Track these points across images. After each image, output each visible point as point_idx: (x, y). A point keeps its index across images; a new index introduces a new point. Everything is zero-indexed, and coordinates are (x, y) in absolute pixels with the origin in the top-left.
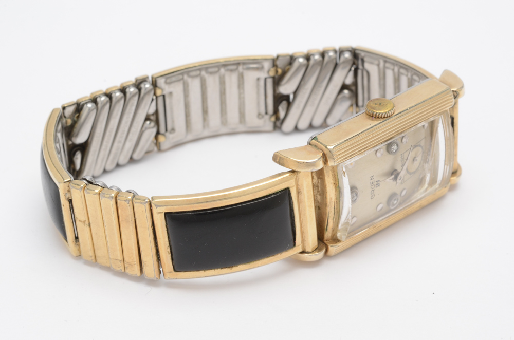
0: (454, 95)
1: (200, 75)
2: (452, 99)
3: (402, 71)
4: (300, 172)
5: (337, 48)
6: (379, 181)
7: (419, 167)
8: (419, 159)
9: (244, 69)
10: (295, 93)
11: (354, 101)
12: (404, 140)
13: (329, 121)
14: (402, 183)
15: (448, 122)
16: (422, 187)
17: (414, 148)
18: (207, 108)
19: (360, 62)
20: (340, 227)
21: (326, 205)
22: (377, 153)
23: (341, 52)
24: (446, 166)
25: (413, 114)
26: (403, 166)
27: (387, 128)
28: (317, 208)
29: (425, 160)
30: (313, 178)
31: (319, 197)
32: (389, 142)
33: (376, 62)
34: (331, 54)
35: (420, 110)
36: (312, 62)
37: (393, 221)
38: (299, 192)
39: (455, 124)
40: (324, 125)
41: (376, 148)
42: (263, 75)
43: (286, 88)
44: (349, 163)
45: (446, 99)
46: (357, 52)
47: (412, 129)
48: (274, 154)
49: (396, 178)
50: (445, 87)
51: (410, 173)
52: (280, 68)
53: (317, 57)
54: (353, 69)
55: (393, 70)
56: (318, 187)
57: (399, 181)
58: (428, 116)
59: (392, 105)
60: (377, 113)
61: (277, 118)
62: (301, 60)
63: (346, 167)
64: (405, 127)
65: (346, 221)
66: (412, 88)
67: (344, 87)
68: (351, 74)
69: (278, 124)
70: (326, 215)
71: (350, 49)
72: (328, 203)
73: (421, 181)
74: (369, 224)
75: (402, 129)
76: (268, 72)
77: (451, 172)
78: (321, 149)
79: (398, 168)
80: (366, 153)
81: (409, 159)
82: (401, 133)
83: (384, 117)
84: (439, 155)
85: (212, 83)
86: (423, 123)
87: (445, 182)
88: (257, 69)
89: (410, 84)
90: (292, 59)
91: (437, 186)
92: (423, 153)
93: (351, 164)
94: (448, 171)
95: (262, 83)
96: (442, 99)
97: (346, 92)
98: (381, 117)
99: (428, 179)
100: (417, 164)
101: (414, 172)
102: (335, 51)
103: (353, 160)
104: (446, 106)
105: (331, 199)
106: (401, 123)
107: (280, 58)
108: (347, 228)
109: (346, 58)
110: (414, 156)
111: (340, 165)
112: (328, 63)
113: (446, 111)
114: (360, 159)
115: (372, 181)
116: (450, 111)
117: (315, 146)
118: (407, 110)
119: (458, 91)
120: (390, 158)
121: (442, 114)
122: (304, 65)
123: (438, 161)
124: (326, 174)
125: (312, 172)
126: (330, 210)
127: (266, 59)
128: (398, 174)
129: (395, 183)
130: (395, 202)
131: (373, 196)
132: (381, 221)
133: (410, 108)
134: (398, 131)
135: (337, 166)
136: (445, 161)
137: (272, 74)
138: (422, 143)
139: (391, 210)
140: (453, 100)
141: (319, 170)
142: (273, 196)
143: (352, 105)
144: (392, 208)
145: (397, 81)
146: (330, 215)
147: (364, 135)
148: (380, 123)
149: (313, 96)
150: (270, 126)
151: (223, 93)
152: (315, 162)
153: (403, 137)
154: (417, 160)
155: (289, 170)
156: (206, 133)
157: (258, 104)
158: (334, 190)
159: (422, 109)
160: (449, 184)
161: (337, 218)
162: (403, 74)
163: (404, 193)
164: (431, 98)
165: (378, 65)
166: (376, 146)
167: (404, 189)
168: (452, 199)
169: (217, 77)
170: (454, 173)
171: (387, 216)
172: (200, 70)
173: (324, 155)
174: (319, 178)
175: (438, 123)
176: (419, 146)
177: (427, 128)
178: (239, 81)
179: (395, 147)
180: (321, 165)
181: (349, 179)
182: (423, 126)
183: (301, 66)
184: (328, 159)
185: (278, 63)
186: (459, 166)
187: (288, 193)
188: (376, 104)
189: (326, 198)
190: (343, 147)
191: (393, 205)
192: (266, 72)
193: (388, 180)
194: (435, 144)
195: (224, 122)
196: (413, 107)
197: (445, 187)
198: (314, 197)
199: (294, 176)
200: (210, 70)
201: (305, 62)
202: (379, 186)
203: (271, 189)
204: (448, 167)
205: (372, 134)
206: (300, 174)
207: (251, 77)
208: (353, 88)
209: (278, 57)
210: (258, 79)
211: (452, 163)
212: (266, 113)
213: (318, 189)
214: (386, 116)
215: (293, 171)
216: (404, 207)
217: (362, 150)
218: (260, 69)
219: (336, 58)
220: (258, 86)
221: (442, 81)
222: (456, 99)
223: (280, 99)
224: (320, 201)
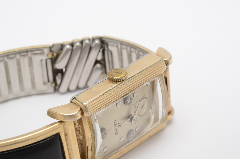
0: (166, 63)
1: (3, 60)
2: (164, 66)
3: (132, 49)
4: (66, 122)
5: (91, 37)
6: (120, 123)
7: (146, 111)
8: (146, 106)
9: (32, 54)
10: (66, 67)
11: (104, 71)
12: (135, 95)
13: (89, 84)
14: (135, 123)
15: (163, 81)
16: (149, 124)
17: (142, 100)
18: (10, 81)
19: (106, 46)
20: (96, 155)
21: (85, 142)
22: (117, 105)
23: (94, 40)
24: (164, 110)
25: (139, 78)
26: (135, 112)
27: (123, 88)
28: (80, 144)
29: (150, 107)
30: (75, 125)
31: (81, 137)
32: (125, 97)
33: (116, 45)
34: (87, 41)
35: (144, 75)
36: (75, 47)
37: (132, 148)
38: (66, 135)
39: (168, 82)
40: (86, 86)
41: (116, 102)
42: (44, 57)
43: (60, 65)
44: (99, 113)
45: (160, 66)
46: (103, 39)
47: (140, 87)
48: (48, 111)
49: (131, 121)
50: (159, 59)
51: (141, 116)
52: (55, 52)
53: (78, 44)
54: (101, 50)
55: (127, 49)
56: (79, 130)
57: (133, 122)
58: (150, 78)
59: (125, 73)
60: (115, 79)
61: (56, 84)
62: (68, 47)
63: (97, 116)
64: (135, 87)
65: (100, 151)
66: (139, 60)
67: (97, 62)
68: (101, 54)
69: (56, 88)
70: (86, 148)
71: (99, 38)
72: (87, 141)
73: (148, 120)
74: (116, 151)
75: (133, 88)
76: (48, 55)
77: (167, 113)
78: (79, 106)
79: (132, 113)
80: (110, 106)
81: (139, 107)
82: (133, 91)
83: (120, 81)
84: (158, 103)
85: (12, 64)
86: (147, 83)
87: (164, 119)
88: (40, 54)
89: (138, 57)
90: (62, 46)
91: (159, 122)
92: (148, 102)
93: (100, 114)
94: (166, 112)
95: (44, 62)
96: (158, 66)
97: (98, 65)
98: (119, 81)
99: (152, 118)
100: (144, 110)
101: (144, 115)
102: (89, 40)
103: (101, 112)
104: (161, 71)
105: (88, 138)
106: (132, 84)
107: (54, 46)
108: (101, 156)
109: (97, 44)
110: (142, 105)
111: (93, 115)
112: (85, 47)
113: (162, 74)
114: (106, 110)
115: (116, 123)
116: (164, 73)
117: (75, 104)
118: (135, 75)
119: (168, 60)
120: (126, 107)
121: (158, 76)
122: (70, 50)
123: (159, 107)
124: (83, 122)
125: (74, 122)
126: (89, 145)
127: (45, 47)
128: (133, 117)
129: (131, 123)
130: (132, 135)
131: (117, 133)
132: (123, 148)
133: (137, 74)
134: (130, 90)
135: (91, 116)
136: (163, 107)
137: (50, 56)
138: (147, 96)
139: (129, 141)
140: (166, 66)
141: (79, 119)
142: (48, 139)
143: (102, 73)
144: (130, 139)
145: (130, 56)
146: (88, 148)
147: (108, 94)
148: (118, 85)
149: (77, 69)
150: (51, 89)
151: (20, 71)
152: (75, 115)
153: (134, 93)
154: (144, 107)
155: (58, 121)
156: (11, 97)
157: (43, 76)
158: (90, 131)
159: (145, 74)
160: (167, 121)
161: (94, 150)
162: (133, 52)
163: (137, 129)
164: (150, 66)
165: (117, 47)
166: (116, 100)
167: (138, 126)
168: (170, 130)
169: (14, 61)
170: (169, 113)
171: (127, 145)
172: (3, 57)
173: (81, 110)
174: (79, 124)
175: (157, 82)
176: (145, 98)
177: (150, 86)
178: (29, 62)
179: (129, 100)
180: (79, 116)
181: (99, 124)
182: (147, 85)
183: (68, 50)
184: (84, 112)
185: (53, 49)
186: (172, 108)
187: (58, 136)
188: (114, 73)
189: (85, 137)
190: (93, 103)
191: (131, 137)
192: (46, 56)
193: (126, 122)
194: (156, 95)
195: (22, 89)
196: (139, 73)
197: (164, 123)
198: (77, 137)
199: (62, 125)
200: (10, 56)
201: (71, 47)
202: (120, 126)
203: (46, 135)
204: (165, 110)
205: (113, 93)
206: (66, 123)
207: (37, 59)
208: (103, 62)
209: (53, 45)
210: (42, 60)
211: (167, 107)
212: (49, 81)
213: (80, 132)
214: (121, 80)
215: (61, 122)
216: (138, 138)
217: (106, 104)
218: (42, 53)
219: (90, 44)
220: (42, 65)
221: (158, 54)
222: (168, 66)
223: (56, 72)
224: (81, 140)
